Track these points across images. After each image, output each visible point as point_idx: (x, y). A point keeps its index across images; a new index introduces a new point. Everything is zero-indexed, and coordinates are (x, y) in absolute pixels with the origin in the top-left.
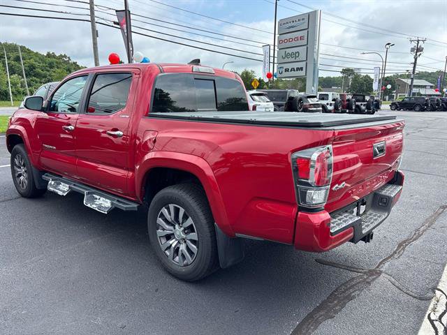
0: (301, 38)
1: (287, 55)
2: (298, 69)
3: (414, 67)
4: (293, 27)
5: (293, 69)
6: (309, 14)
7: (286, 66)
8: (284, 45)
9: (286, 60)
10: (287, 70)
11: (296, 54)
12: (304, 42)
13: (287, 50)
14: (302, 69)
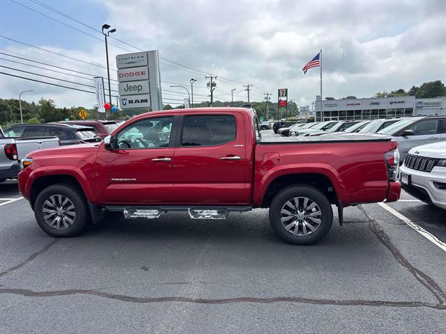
0: (143, 73)
1: (129, 88)
2: (142, 101)
3: (212, 99)
4: (132, 63)
5: (137, 101)
6: (147, 53)
7: (129, 98)
8: (124, 79)
9: (129, 92)
10: (131, 102)
11: (139, 88)
12: (146, 77)
13: (129, 83)
14: (146, 101)
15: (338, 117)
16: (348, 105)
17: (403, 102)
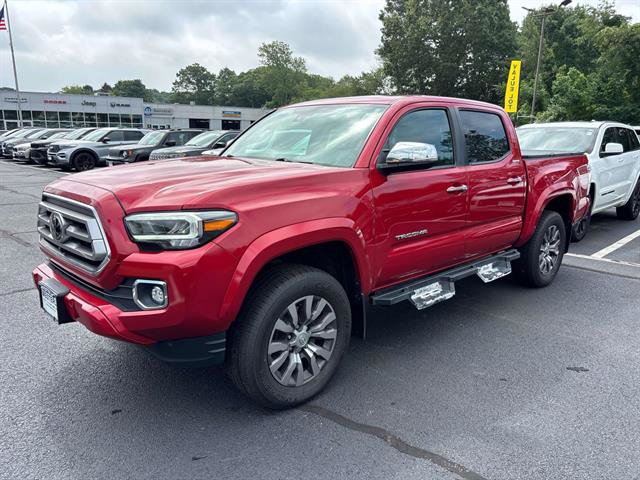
15: (32, 122)
16: (46, 102)
17: (128, 106)
